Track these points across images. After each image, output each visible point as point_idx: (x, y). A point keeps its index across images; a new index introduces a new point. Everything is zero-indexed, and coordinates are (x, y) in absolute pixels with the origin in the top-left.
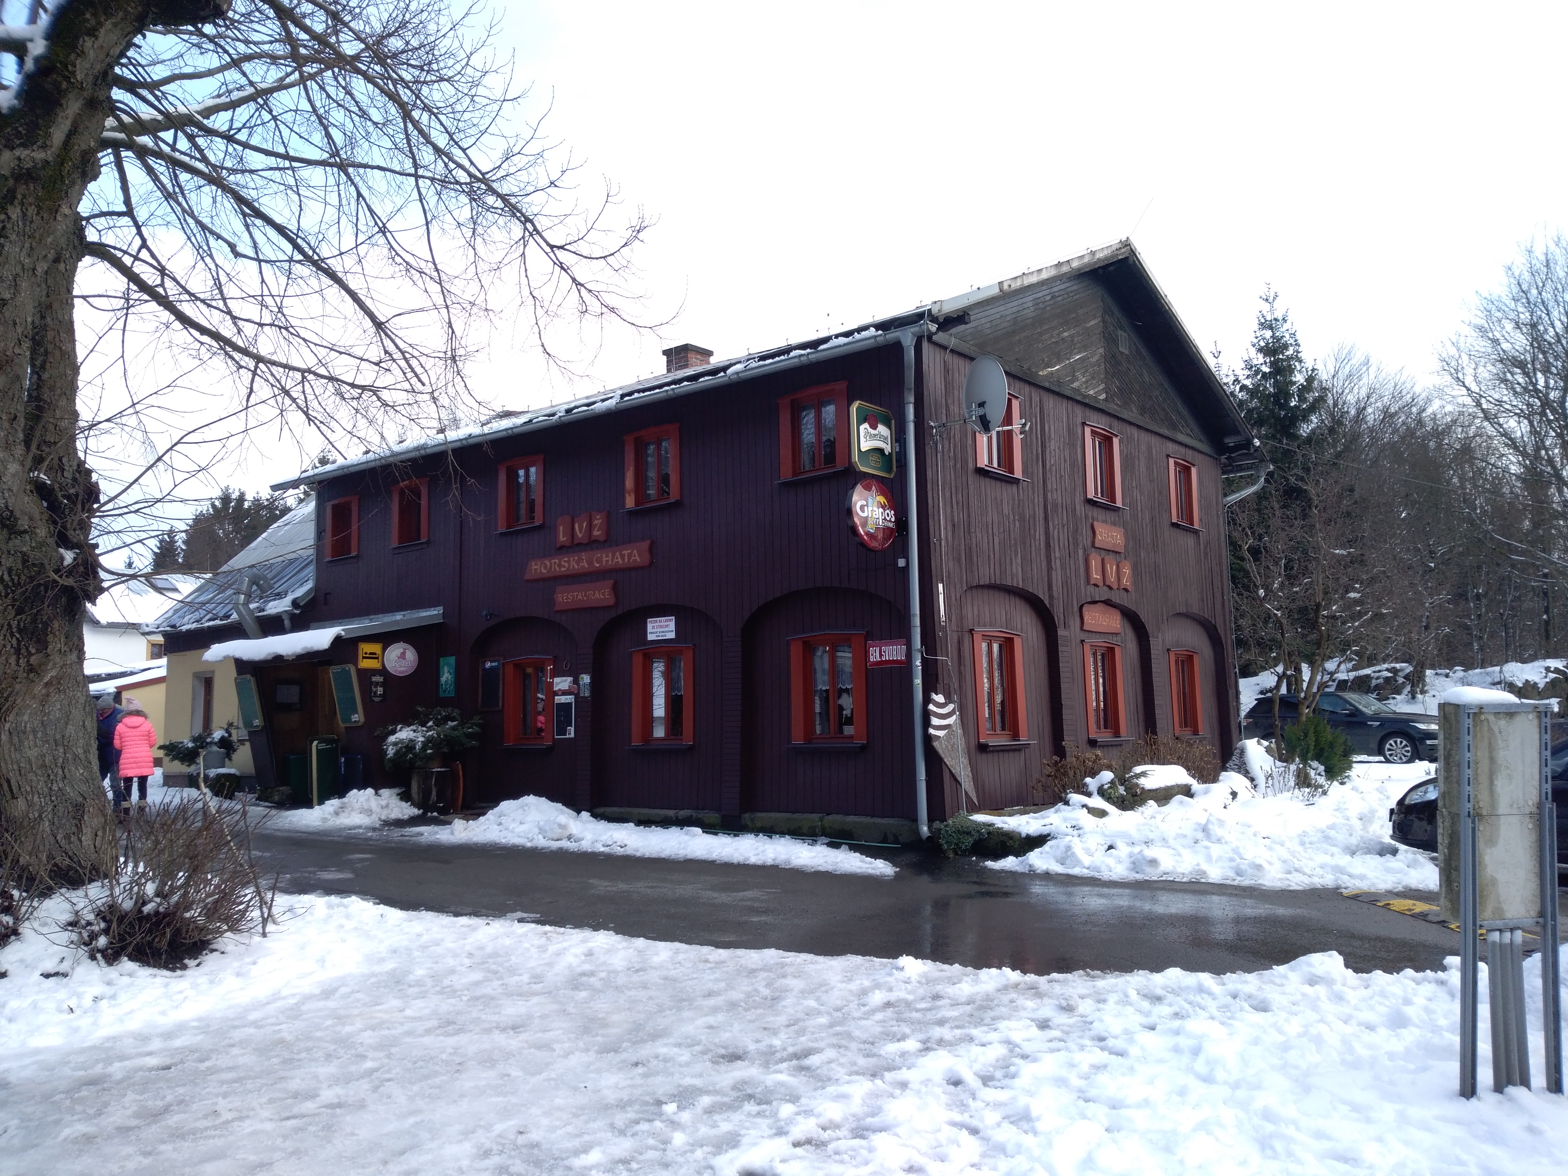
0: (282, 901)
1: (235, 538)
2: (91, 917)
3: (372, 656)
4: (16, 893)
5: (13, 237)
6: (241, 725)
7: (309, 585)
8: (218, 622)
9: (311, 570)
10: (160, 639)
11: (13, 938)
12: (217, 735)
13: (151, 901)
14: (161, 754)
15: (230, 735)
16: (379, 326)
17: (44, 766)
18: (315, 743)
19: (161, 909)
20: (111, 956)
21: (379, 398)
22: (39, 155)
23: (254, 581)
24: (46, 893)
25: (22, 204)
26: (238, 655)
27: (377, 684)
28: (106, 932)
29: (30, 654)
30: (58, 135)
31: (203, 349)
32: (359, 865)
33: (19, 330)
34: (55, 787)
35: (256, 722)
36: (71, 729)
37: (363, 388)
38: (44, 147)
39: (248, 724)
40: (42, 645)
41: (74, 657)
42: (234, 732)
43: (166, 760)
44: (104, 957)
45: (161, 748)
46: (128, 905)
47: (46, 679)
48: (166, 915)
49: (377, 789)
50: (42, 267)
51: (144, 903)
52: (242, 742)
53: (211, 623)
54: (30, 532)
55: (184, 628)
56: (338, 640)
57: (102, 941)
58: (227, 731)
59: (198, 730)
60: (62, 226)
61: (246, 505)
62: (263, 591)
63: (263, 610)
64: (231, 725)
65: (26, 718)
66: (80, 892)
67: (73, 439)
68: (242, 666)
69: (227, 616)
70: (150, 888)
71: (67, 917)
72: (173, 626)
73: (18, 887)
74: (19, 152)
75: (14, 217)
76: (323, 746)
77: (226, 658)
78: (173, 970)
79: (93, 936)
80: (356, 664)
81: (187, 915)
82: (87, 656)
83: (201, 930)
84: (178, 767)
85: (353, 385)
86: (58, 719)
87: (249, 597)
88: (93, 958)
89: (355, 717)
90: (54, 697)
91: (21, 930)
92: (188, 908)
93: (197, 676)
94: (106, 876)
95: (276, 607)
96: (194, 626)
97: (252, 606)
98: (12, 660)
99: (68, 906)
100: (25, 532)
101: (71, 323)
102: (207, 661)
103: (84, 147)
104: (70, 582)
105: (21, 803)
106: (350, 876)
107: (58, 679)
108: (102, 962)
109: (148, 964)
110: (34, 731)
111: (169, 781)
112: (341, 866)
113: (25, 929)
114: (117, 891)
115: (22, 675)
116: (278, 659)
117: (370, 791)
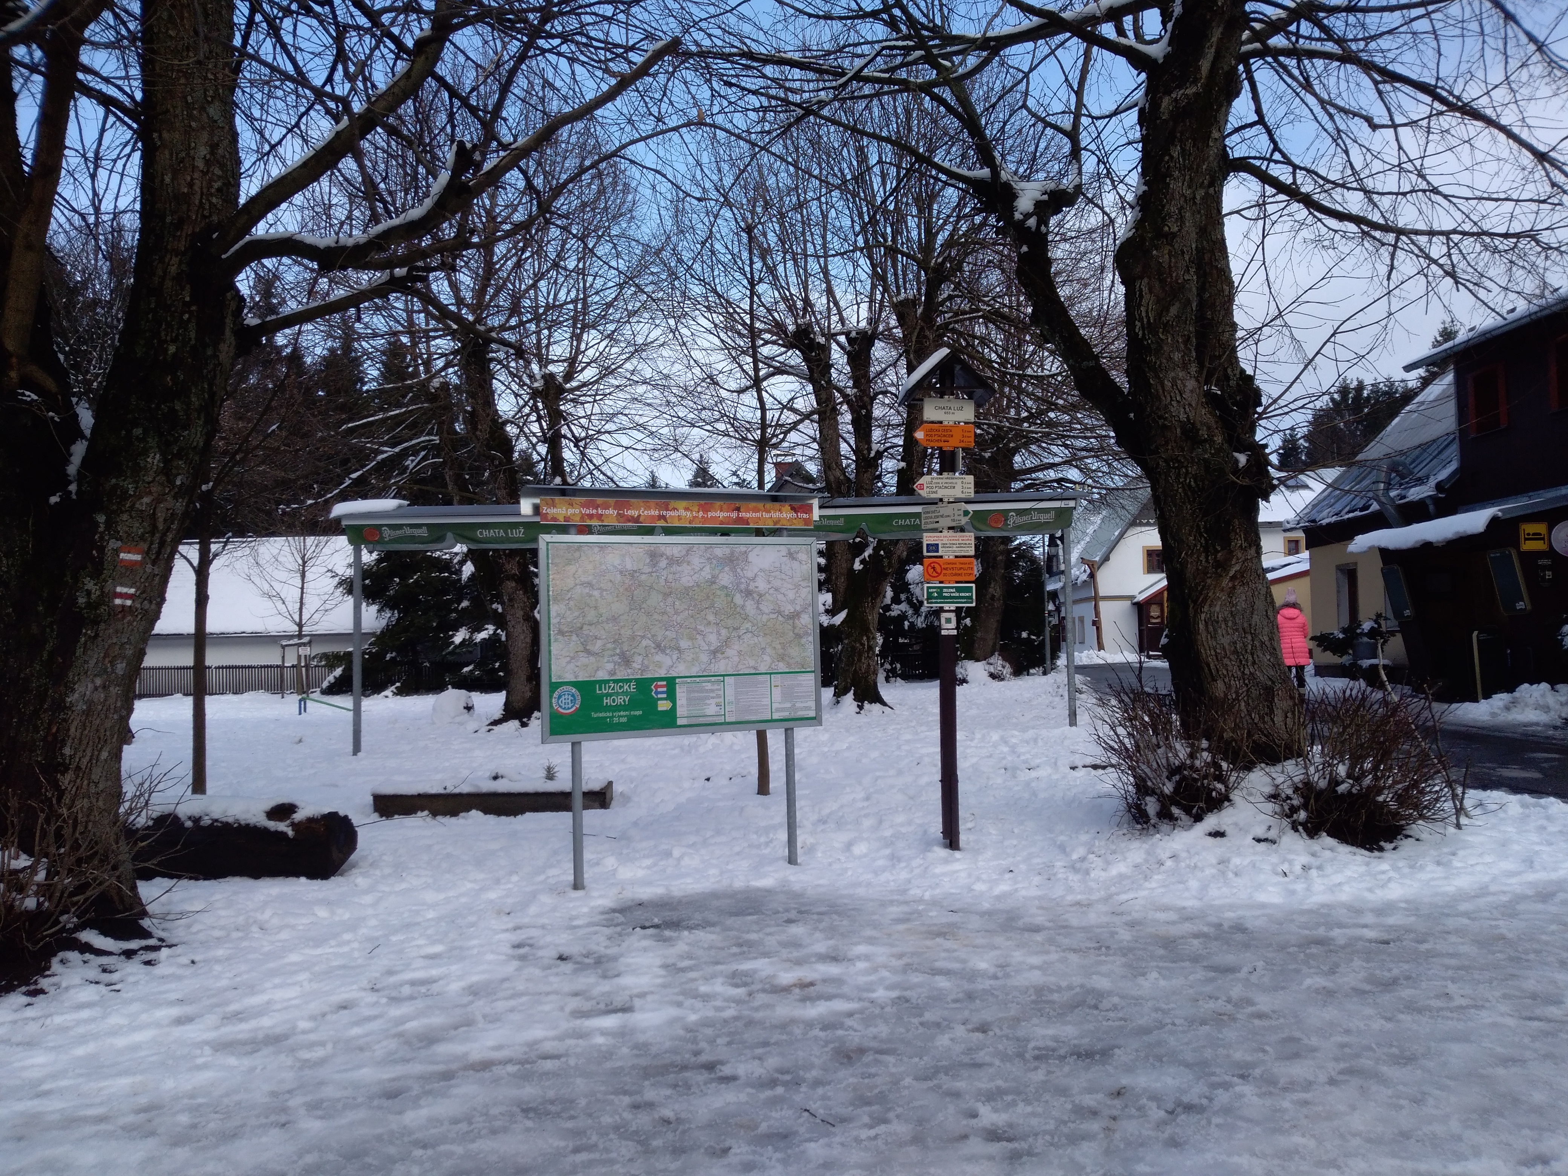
0: (1472, 796)
1: (1356, 428)
2: (1290, 792)
3: (1537, 537)
4: (1224, 765)
5: (1176, 174)
6: (1390, 615)
7: (1453, 466)
8: (1358, 513)
9: (1454, 451)
10: (1300, 535)
11: (1226, 804)
12: (1367, 626)
13: (1343, 782)
14: (1312, 645)
15: (1380, 626)
16: (1542, 157)
17: (1236, 652)
18: (1475, 633)
19: (1354, 791)
20: (1312, 830)
21: (1538, 242)
22: (1191, 91)
23: (1393, 468)
24: (1249, 767)
25: (1181, 141)
26: (1383, 544)
27: (1545, 568)
28: (1305, 806)
29: (1217, 552)
30: (1205, 65)
31: (1337, 237)
32: (1545, 765)
33: (1187, 257)
34: (1247, 671)
35: (1407, 613)
36: (1256, 618)
37: (1518, 236)
38: (1195, 82)
39: (1398, 614)
40: (1226, 543)
41: (1253, 551)
42: (1383, 622)
43: (1317, 651)
44: (1306, 829)
45: (1312, 639)
46: (1323, 784)
47: (1231, 573)
48: (1360, 795)
49: (1553, 684)
50: (1200, 193)
51: (1338, 784)
52: (1392, 633)
53: (1351, 515)
54: (1210, 440)
55: (1324, 522)
56: (1494, 521)
57: (1302, 815)
58: (1376, 622)
59: (1345, 622)
60: (1213, 152)
61: (1365, 393)
62: (1403, 477)
63: (1404, 497)
64: (1379, 616)
65: (1217, 609)
66: (1279, 767)
67: (1234, 350)
68: (1386, 554)
69: (1365, 507)
70: (1342, 770)
71: (1268, 790)
72: (1314, 521)
73: (1225, 759)
74: (1178, 94)
75: (1175, 155)
76: (1483, 636)
77: (1371, 548)
78: (1371, 850)
79: (1294, 810)
80: (1517, 546)
81: (1381, 799)
82: (1264, 550)
83: (1396, 815)
84: (1330, 658)
85: (1506, 236)
86: (1244, 610)
87: (1389, 486)
88: (1295, 829)
89: (1520, 605)
90: (1239, 590)
91: (1232, 796)
92: (1379, 792)
93: (1340, 569)
94: (1299, 756)
95: (1416, 493)
96: (1334, 519)
97: (1393, 494)
98: (1202, 558)
99: (1269, 780)
100: (1205, 441)
101: (1223, 240)
102: (1352, 553)
103: (1226, 68)
104: (1246, 482)
105: (1220, 684)
106: (1537, 775)
107: (1241, 574)
108: (1304, 835)
109: (1347, 843)
110: (1225, 620)
111: (1321, 671)
112: (1526, 764)
113: (1235, 796)
114: (1312, 770)
115: (1211, 570)
116: (1427, 546)
117: (1544, 686)
